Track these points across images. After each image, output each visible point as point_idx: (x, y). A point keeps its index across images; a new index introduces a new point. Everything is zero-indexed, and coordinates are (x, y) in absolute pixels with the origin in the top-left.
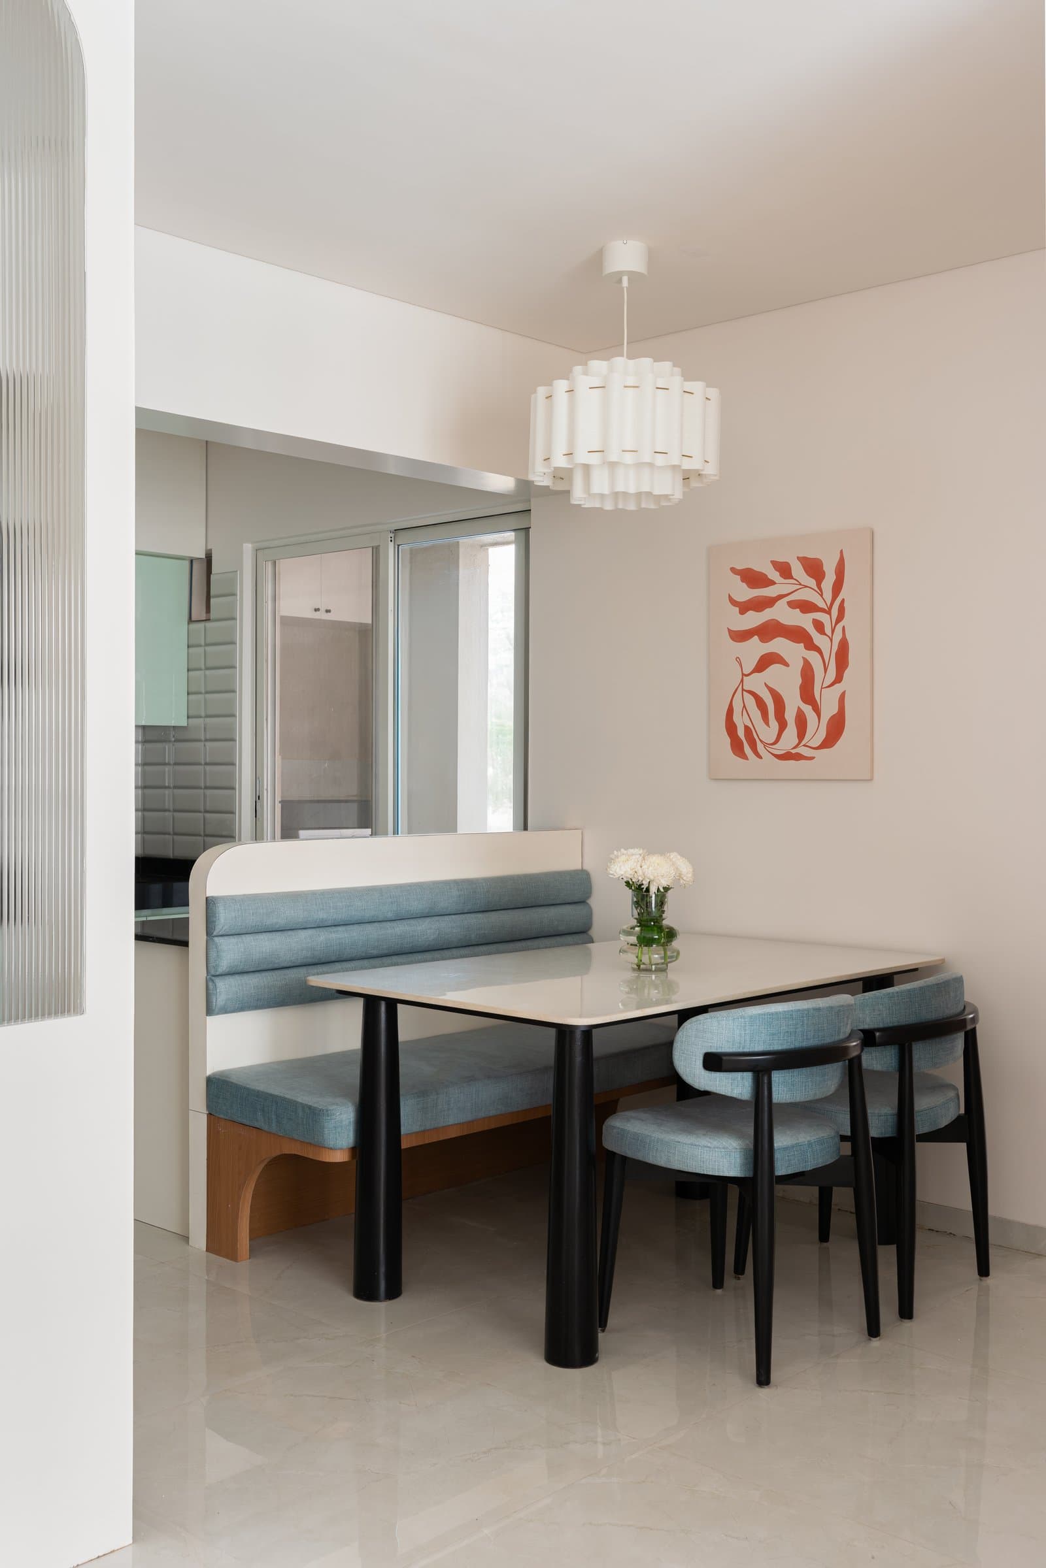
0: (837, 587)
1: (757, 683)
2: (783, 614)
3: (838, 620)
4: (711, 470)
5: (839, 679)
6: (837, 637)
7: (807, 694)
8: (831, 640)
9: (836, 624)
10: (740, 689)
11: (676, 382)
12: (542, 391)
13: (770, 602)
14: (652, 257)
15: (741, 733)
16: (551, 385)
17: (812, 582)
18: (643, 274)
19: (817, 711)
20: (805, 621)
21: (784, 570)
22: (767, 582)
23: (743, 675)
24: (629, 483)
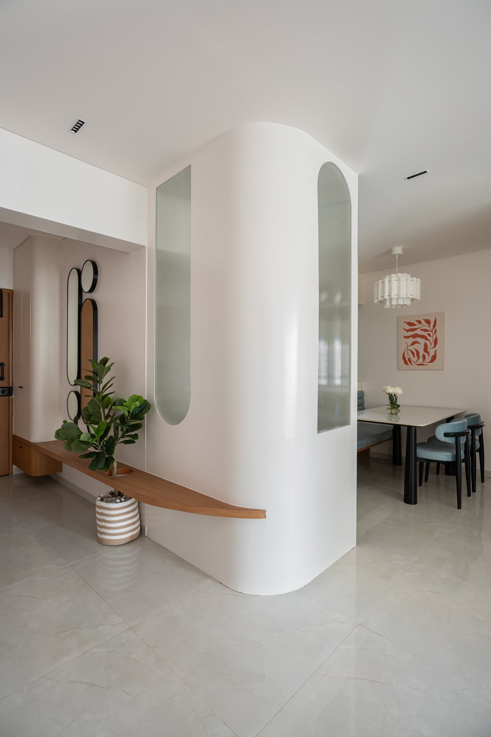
0: (434, 326)
1: (412, 348)
2: (419, 332)
3: (435, 333)
4: (418, 297)
5: (435, 347)
6: (434, 337)
7: (426, 350)
8: (433, 338)
9: (434, 334)
10: (407, 349)
11: (410, 278)
12: (376, 283)
13: (415, 329)
14: (403, 250)
15: (407, 359)
16: (378, 281)
17: (427, 325)
18: (401, 254)
19: (428, 354)
20: (425, 334)
21: (420, 322)
22: (414, 325)
23: (408, 346)
24: (401, 302)
